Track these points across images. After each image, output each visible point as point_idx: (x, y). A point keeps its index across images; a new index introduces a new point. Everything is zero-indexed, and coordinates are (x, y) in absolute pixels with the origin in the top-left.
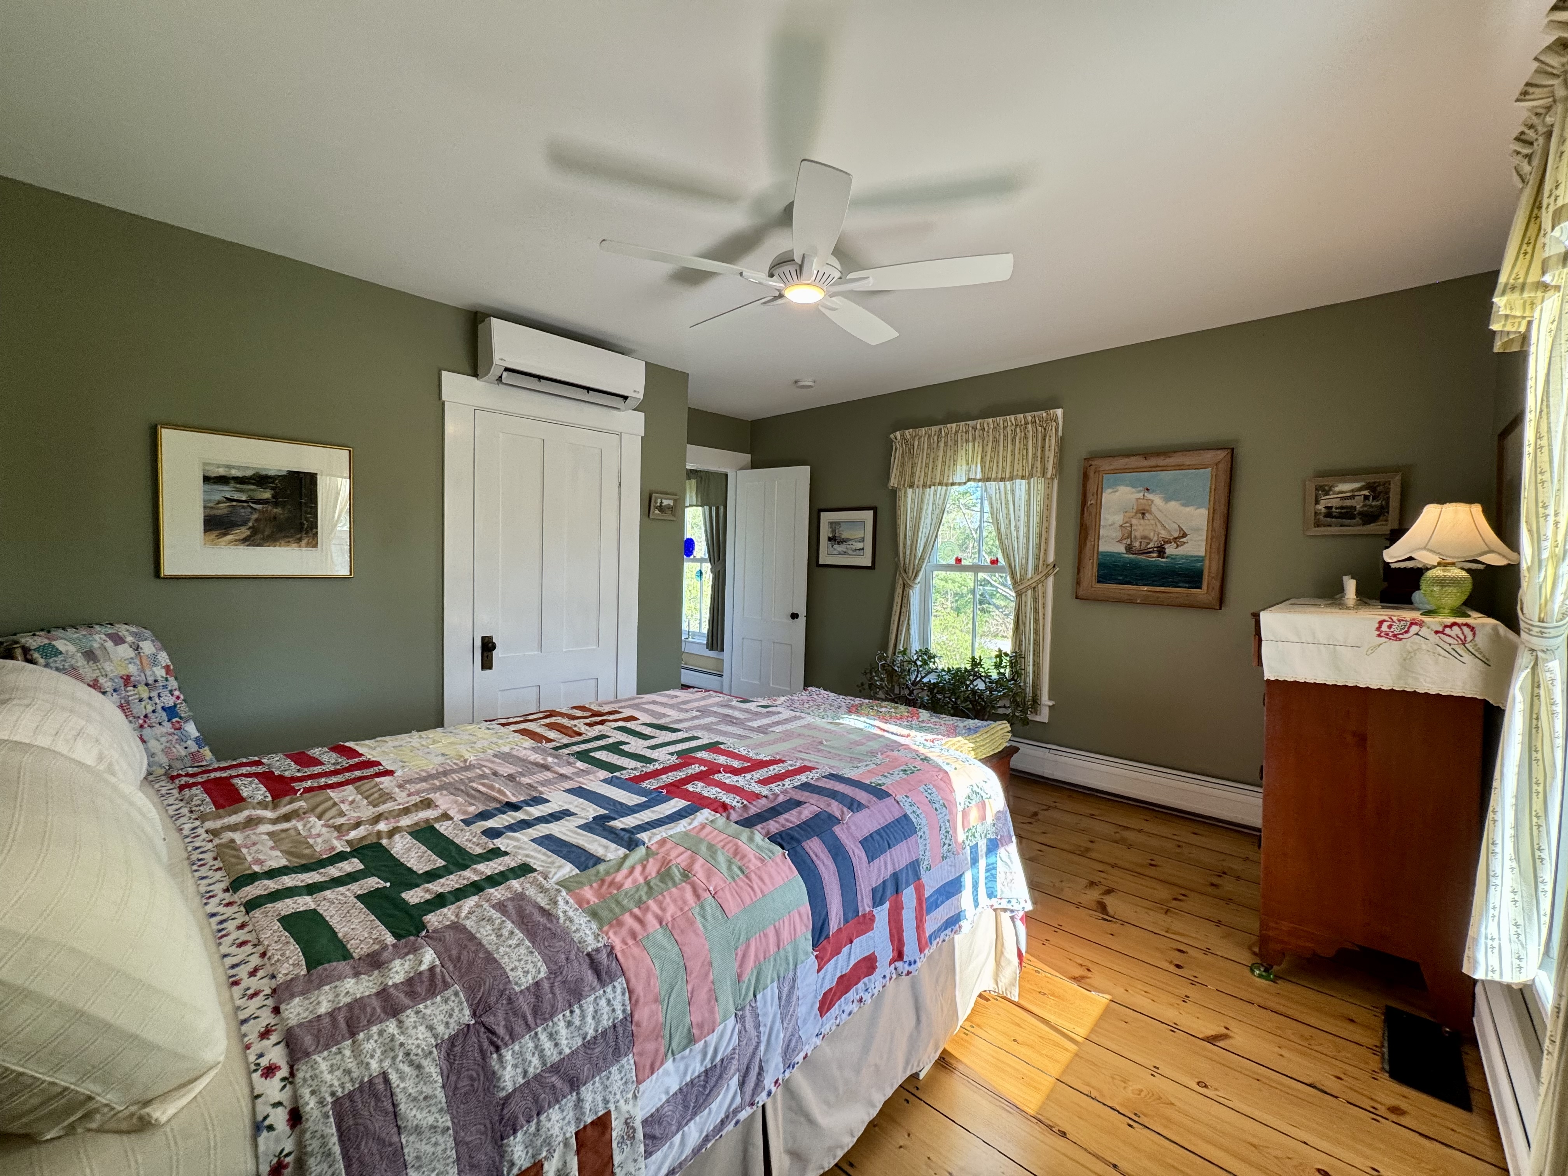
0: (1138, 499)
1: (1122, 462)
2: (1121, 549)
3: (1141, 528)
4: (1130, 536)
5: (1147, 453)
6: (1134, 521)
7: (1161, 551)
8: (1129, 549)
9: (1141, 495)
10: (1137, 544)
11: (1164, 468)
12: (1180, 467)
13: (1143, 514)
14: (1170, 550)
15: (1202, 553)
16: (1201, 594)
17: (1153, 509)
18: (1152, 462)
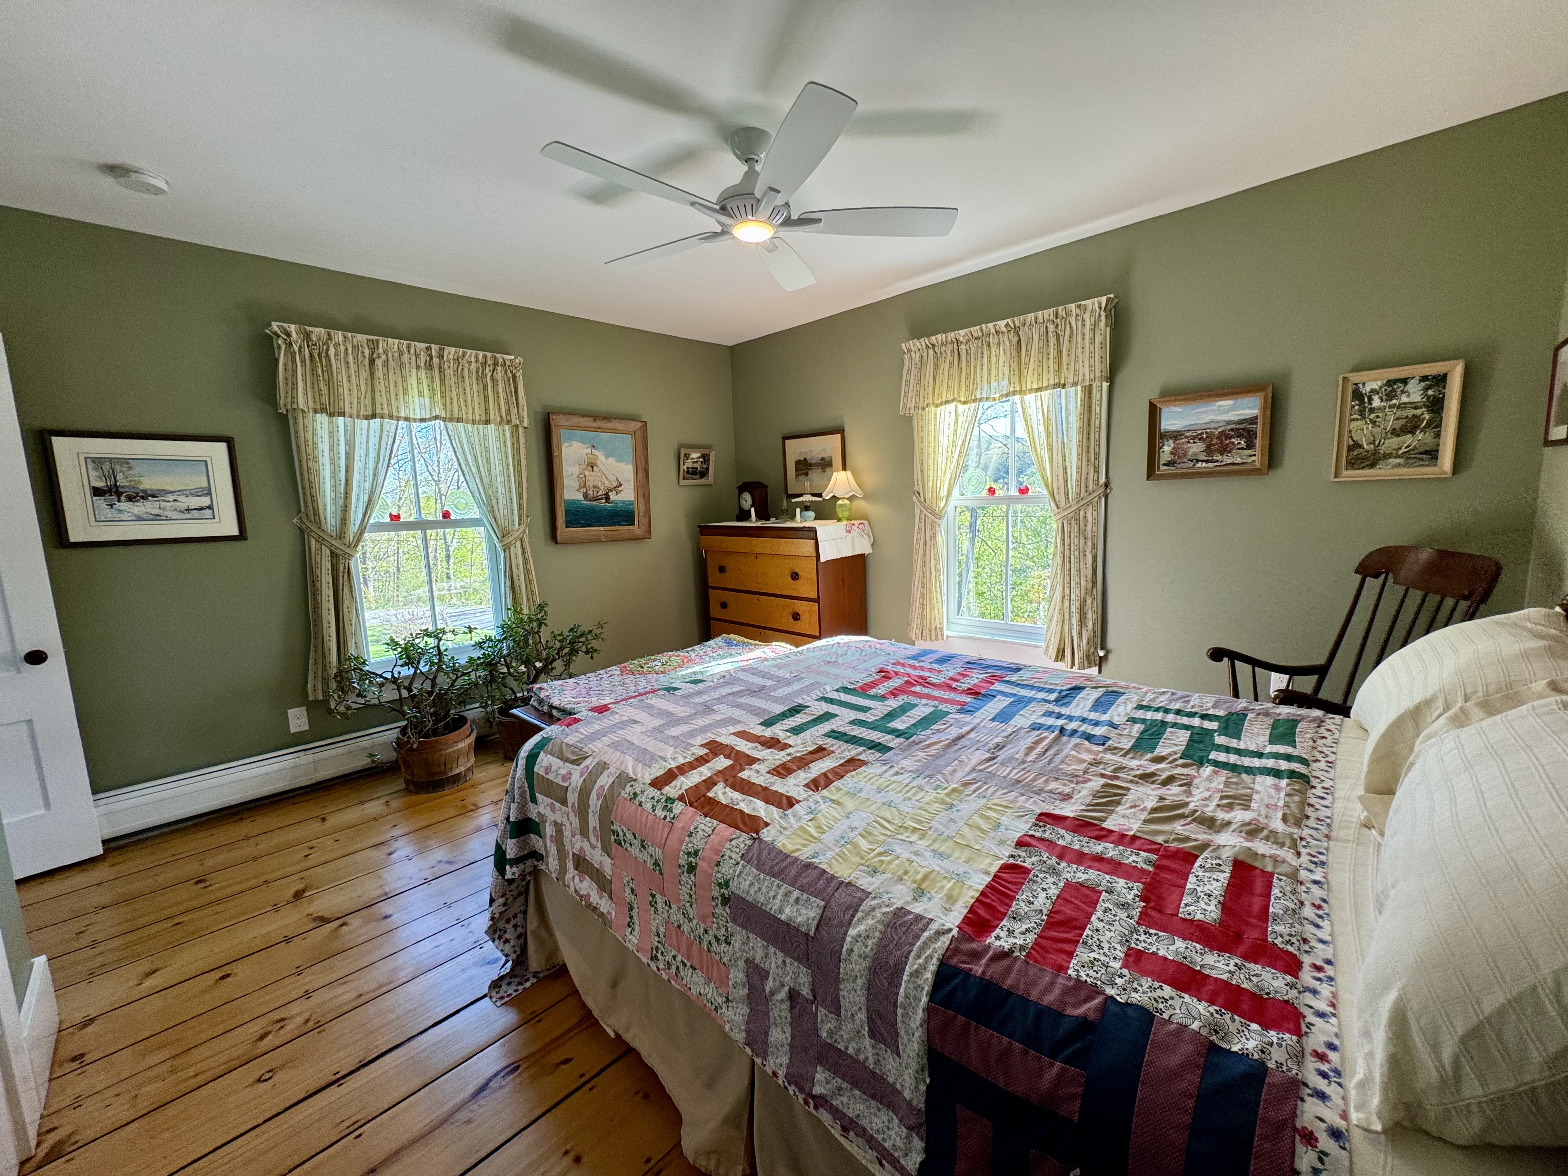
0: (587, 454)
1: (577, 420)
2: (580, 497)
3: (592, 479)
4: (585, 486)
5: (596, 416)
6: (587, 473)
7: (607, 498)
8: (586, 496)
9: (589, 451)
10: (591, 492)
11: (604, 430)
12: (614, 431)
13: (592, 467)
14: (613, 496)
15: (632, 499)
16: (635, 529)
17: (599, 463)
18: (599, 424)
